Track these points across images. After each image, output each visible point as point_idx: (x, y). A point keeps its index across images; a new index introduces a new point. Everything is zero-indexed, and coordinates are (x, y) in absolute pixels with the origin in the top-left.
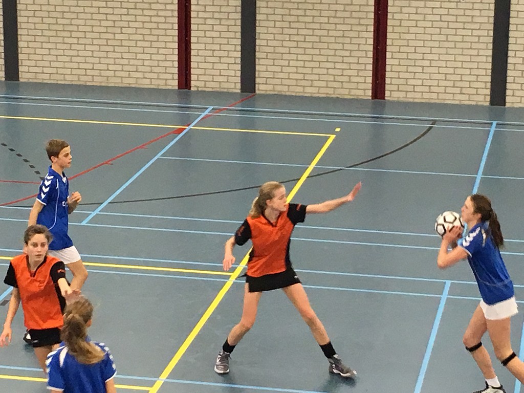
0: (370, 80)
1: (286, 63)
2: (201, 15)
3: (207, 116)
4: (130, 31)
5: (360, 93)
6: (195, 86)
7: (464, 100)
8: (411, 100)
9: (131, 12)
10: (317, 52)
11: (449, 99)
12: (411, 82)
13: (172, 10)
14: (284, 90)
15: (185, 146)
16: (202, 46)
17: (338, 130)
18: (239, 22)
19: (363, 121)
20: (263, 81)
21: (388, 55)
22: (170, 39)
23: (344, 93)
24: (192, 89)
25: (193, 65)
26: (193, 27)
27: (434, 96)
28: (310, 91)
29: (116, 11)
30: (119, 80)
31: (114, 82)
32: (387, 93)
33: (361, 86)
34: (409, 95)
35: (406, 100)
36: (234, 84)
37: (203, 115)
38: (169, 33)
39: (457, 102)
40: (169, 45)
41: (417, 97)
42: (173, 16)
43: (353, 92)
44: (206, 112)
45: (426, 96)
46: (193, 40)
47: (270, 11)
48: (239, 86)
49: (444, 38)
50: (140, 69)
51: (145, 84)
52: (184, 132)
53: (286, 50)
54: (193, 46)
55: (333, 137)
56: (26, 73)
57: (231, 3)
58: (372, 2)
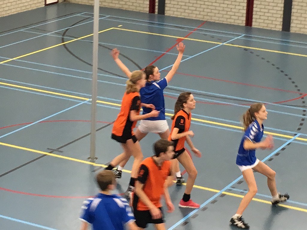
56: (295, 27)
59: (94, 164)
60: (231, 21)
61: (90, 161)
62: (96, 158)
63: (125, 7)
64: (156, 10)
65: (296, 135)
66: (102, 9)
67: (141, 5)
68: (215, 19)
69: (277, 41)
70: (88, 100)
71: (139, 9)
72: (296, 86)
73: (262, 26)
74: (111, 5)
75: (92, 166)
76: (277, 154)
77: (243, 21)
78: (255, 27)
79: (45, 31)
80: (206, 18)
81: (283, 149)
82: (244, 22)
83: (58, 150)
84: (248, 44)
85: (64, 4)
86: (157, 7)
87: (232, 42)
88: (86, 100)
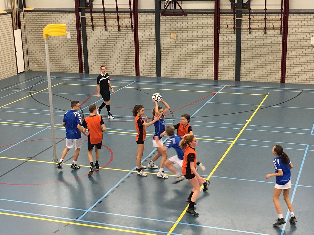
0: (280, 76)
1: (251, 71)
2: (222, 54)
3: (224, 89)
4: (198, 60)
5: (277, 81)
6: (220, 79)
8: (294, 83)
9: (199, 54)
10: (262, 67)
11: (307, 83)
12: (294, 77)
13: (212, 53)
14: (250, 80)
15: (216, 99)
16: (222, 65)
17: (269, 93)
18: (235, 57)
19: (277, 90)
20: (243, 77)
21: (287, 67)
22: (211, 63)
23: (270, 81)
24: (219, 79)
25: (219, 71)
26: (219, 59)
27: (303, 82)
28: (259, 80)
29: (193, 54)
30: (194, 77)
31: (192, 77)
32: (286, 81)
33: (277, 78)
34: (294, 81)
36: (233, 78)
37: (223, 88)
38: (211, 60)
39: (311, 84)
40: (211, 65)
41: (296, 82)
42: (212, 55)
43: (274, 80)
44: (224, 87)
45: (300, 81)
46: (219, 63)
47: (246, 53)
48: (235, 78)
49: (306, 61)
50: (201, 73)
51: (203, 78)
52: (217, 94)
53: (251, 66)
54: (219, 65)
55: (267, 96)
56: (164, 74)
57: (232, 50)
58: (281, 49)
60: (127, 74)
63: (65, 71)
64: (84, 71)
66: (52, 73)
67: (75, 69)
68: (118, 74)
69: (154, 83)
71: (73, 72)
73: (145, 75)
74: (57, 70)
75: (55, 165)
77: (134, 73)
78: (142, 76)
79: (20, 89)
80: (113, 74)
83: (34, 158)
84: (138, 86)
85: (28, 72)
86: (84, 70)
87: (129, 85)
88: (48, 127)
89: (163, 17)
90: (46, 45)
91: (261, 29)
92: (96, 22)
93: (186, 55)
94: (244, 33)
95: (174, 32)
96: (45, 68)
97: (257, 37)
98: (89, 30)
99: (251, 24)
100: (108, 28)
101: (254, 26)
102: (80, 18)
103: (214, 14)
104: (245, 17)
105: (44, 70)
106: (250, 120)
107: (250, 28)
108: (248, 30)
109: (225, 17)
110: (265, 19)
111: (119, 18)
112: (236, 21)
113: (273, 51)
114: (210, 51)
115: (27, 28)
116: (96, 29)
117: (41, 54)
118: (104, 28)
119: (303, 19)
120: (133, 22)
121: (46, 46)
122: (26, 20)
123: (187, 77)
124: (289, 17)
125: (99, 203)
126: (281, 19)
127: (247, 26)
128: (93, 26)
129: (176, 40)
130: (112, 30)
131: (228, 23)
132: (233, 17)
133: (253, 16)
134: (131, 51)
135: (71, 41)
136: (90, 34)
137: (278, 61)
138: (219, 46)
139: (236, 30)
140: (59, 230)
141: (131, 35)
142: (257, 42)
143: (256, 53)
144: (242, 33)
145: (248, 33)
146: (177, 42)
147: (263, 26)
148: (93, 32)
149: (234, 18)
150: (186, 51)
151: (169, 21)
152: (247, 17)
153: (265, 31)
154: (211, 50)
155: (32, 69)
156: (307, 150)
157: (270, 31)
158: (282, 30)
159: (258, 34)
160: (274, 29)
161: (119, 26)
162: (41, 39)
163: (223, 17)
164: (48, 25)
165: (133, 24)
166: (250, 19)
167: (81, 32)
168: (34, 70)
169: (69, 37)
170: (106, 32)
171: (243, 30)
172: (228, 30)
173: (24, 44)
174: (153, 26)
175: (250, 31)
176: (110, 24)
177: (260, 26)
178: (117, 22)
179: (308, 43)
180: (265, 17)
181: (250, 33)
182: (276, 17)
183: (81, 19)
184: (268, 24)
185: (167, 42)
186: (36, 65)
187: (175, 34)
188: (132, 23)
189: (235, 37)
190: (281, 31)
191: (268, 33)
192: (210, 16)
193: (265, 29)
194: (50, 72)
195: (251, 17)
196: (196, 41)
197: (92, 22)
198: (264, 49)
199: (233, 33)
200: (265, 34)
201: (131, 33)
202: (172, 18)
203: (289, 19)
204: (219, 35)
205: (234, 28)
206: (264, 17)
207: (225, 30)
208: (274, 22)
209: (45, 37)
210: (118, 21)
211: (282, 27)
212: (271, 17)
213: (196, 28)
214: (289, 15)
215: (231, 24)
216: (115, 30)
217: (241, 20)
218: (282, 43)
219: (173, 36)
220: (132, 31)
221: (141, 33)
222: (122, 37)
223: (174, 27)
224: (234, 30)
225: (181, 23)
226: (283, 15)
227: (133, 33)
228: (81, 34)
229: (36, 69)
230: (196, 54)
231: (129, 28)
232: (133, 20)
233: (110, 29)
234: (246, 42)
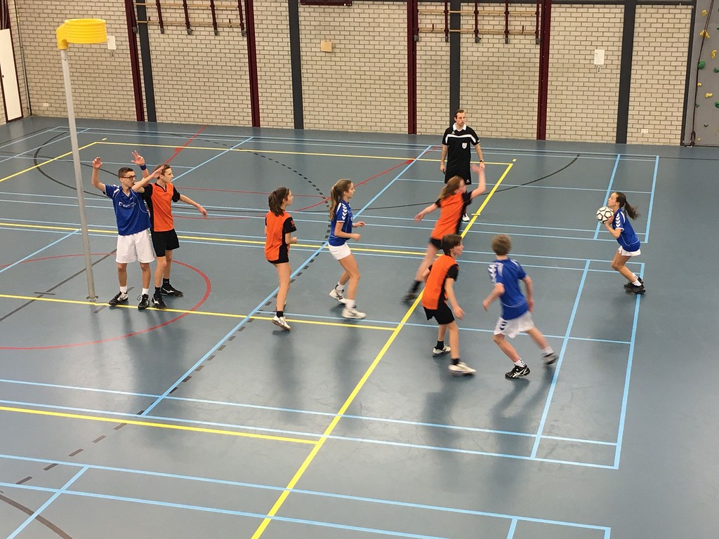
0: (536, 127)
1: (480, 116)
2: (423, 84)
3: (428, 152)
4: (376, 95)
5: (530, 135)
6: (420, 132)
7: (598, 140)
8: (563, 140)
9: (377, 82)
10: (500, 108)
11: (588, 139)
12: (563, 128)
13: (404, 81)
15: (413, 172)
16: (424, 105)
17: (514, 160)
18: (448, 89)
19: (530, 154)
21: (548, 110)
22: (403, 100)
23: (518, 136)
24: (417, 134)
25: (418, 117)
26: (418, 92)
27: (579, 137)
28: (496, 135)
29: (367, 82)
30: (369, 128)
31: (365, 130)
32: (547, 136)
33: (529, 131)
34: (562, 137)
35: (560, 140)
37: (425, 151)
38: (402, 96)
39: (594, 141)
40: (402, 104)
41: (567, 138)
42: (404, 85)
43: (524, 135)
44: (427, 149)
45: (573, 137)
46: (418, 101)
47: (470, 81)
49: (585, 98)
50: (383, 120)
51: (387, 130)
52: (413, 162)
53: (480, 107)
54: (418, 105)
55: (511, 165)
56: (308, 123)
57: (443, 75)
58: (538, 74)
59: (95, 304)
60: (234, 123)
61: (91, 301)
62: (97, 297)
63: (107, 117)
64: (146, 118)
65: (324, 243)
66: (78, 121)
67: (127, 113)
68: (216, 122)
69: (291, 141)
70: (77, 230)
71: (124, 118)
72: (318, 190)
73: (272, 125)
74: (89, 115)
75: (92, 307)
76: (306, 267)
77: (247, 121)
78: (264, 127)
79: (13, 154)
80: (206, 122)
81: (312, 261)
82: (251, 123)
83: (49, 293)
84: (258, 146)
85: (30, 118)
86: (146, 114)
87: (241, 146)
88: (74, 231)
89: (304, 6)
90: (63, 61)
91: (499, 34)
92: (168, 15)
93: (353, 85)
94: (466, 40)
95: (327, 37)
96: (65, 110)
97: (490, 50)
98: (153, 31)
99: (479, 22)
100: (192, 28)
101: (486, 27)
102: (135, 6)
103: (406, 3)
104: (467, 9)
105: (64, 114)
106: (479, 213)
107: (476, 32)
108: (474, 36)
109: (428, 8)
110: (507, 13)
111: (215, 8)
112: (449, 17)
113: (521, 78)
114: (400, 76)
115: (22, 27)
116: (168, 30)
117: (55, 81)
118: (185, 28)
119: (580, 15)
120: (244, 17)
121: (65, 65)
122: (21, 10)
123: (355, 129)
124: (552, 10)
125: (185, 381)
126: (537, 13)
127: (470, 27)
128: (161, 23)
129: (330, 55)
130: (202, 33)
131: (433, 22)
132: (443, 8)
133: (483, 7)
134: (241, 75)
135: (116, 55)
136: (157, 40)
137: (531, 96)
138: (418, 66)
139: (449, 35)
140: (103, 437)
141: (240, 43)
142: (491, 59)
143: (490, 81)
144: (462, 40)
145: (474, 40)
146: (333, 59)
147: (502, 28)
148: (162, 36)
149: (446, 11)
150: (353, 77)
151: (318, 14)
152: (471, 8)
153: (507, 37)
154: (402, 74)
155: (38, 112)
156: (586, 270)
157: (516, 37)
158: (539, 37)
159: (492, 43)
160: (523, 32)
161: (215, 25)
162: (54, 49)
163: (424, 8)
164: (67, 21)
165: (244, 21)
166: (476, 12)
167: (138, 35)
168: (41, 114)
169: (112, 45)
170: (189, 37)
171: (464, 36)
172: (434, 35)
173: (19, 61)
174: (285, 25)
175: (476, 36)
176: (197, 20)
177: (496, 27)
178: (211, 16)
179: (588, 62)
180: (507, 9)
181: (477, 41)
182: (528, 9)
183: (135, 10)
184: (512, 23)
185: (314, 58)
186: (46, 105)
187: (328, 41)
188: (241, 19)
189: (449, 49)
190: (537, 37)
191: (512, 41)
192: (399, 5)
193: (507, 32)
194: (76, 119)
195: (479, 9)
196: (372, 56)
197: (160, 16)
198: (505, 73)
199: (444, 40)
200: (507, 43)
201: (241, 39)
202: (322, 10)
203: (552, 15)
204: (418, 44)
205: (446, 31)
206: (503, 9)
207: (428, 35)
208: (524, 19)
209: (61, 46)
210: (214, 14)
211: (539, 29)
212: (518, 9)
213: (371, 29)
214: (552, 5)
215: (440, 23)
216: (207, 33)
217: (459, 15)
218: (538, 60)
219: (325, 45)
220: (243, 36)
221: (261, 39)
222: (222, 47)
223: (327, 28)
224: (447, 35)
225: (342, 19)
226: (540, 5)
227: (246, 39)
228: (138, 39)
229: (46, 113)
230: (373, 82)
231: (235, 30)
232: (244, 13)
233: (197, 30)
234: (470, 58)
